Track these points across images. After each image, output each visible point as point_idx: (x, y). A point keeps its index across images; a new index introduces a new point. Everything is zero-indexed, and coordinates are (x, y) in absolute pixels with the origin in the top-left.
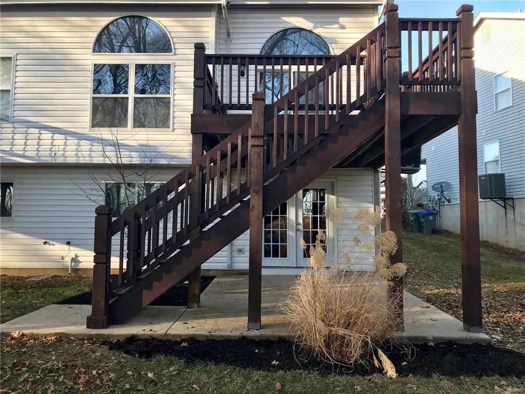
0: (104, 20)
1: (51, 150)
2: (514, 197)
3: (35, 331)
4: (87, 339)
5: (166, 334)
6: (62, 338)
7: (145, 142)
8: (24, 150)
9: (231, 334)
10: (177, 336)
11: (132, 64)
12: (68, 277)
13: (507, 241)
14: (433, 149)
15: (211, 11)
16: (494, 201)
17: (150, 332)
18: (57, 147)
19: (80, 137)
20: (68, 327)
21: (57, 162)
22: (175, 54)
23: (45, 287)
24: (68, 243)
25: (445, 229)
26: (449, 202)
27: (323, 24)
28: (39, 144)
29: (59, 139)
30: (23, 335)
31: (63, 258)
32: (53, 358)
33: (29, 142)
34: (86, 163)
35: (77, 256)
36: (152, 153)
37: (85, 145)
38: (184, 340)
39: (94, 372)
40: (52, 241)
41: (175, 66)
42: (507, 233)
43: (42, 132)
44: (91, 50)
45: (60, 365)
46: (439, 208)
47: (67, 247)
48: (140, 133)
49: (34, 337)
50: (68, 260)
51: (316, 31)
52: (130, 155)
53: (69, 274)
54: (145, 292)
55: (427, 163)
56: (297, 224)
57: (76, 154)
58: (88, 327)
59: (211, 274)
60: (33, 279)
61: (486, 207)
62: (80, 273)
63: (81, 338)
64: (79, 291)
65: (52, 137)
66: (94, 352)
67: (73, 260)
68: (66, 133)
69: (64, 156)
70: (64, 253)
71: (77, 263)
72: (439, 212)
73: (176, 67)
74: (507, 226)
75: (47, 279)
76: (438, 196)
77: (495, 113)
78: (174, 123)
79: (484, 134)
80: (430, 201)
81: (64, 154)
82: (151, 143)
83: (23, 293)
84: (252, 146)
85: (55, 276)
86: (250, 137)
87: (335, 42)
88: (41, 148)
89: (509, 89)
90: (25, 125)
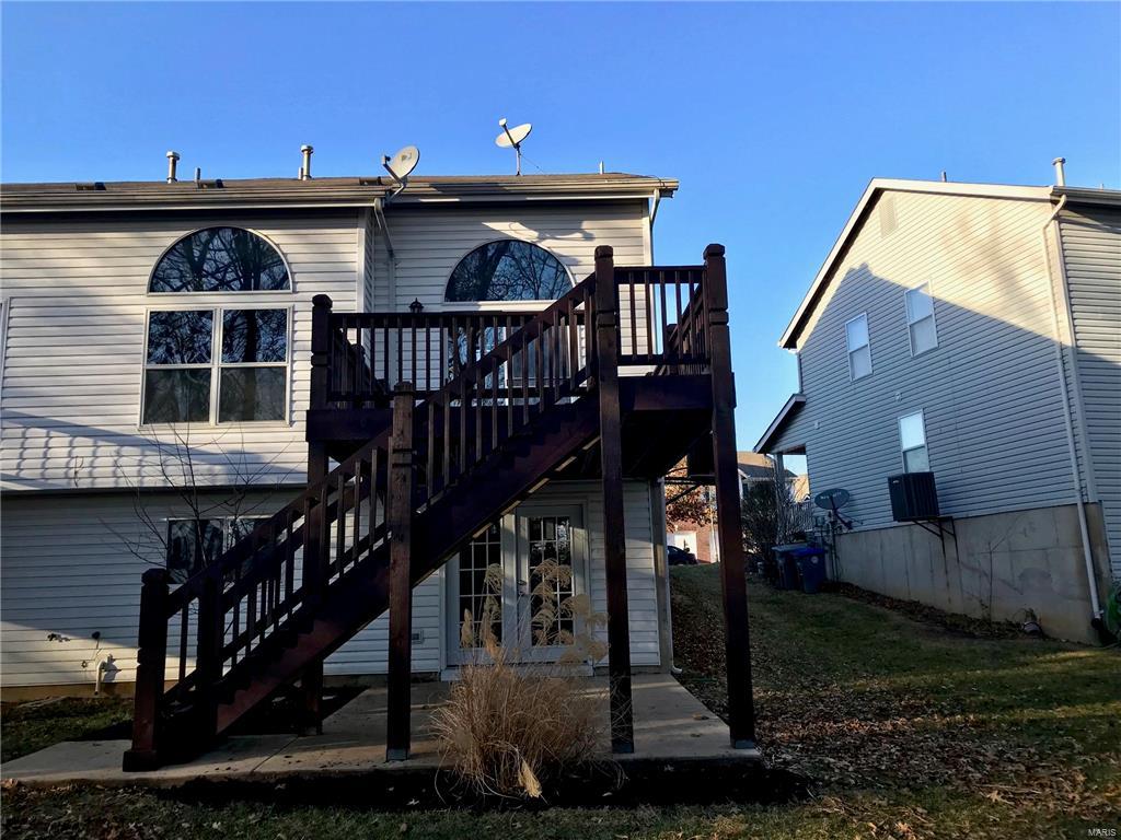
0: (169, 238)
1: (67, 467)
2: (955, 516)
3: (39, 778)
4: (124, 788)
5: (252, 774)
6: (83, 786)
7: (238, 447)
8: (19, 468)
9: (357, 768)
10: (270, 775)
11: (218, 311)
12: (94, 699)
13: (950, 600)
14: (816, 426)
15: (357, 217)
16: (920, 524)
17: (227, 772)
18: (79, 460)
19: (121, 440)
20: (93, 772)
21: (80, 487)
22: (295, 292)
23: (50, 718)
24: (96, 636)
25: (846, 581)
26: (850, 528)
27: (554, 233)
28: (45, 456)
29: (84, 447)
30: (20, 784)
31: (84, 664)
32: (69, 812)
33: (27, 453)
34: (129, 488)
35: (111, 659)
36: (248, 466)
37: (131, 456)
38: (280, 781)
39: (132, 826)
40: (65, 633)
41: (294, 312)
42: (948, 585)
43: (53, 434)
44: (145, 288)
45: (80, 819)
46: (834, 540)
47: (92, 643)
48: (231, 430)
49: (36, 786)
50: (94, 667)
51: (544, 245)
52: (209, 470)
53: (96, 693)
54: (221, 708)
55: (808, 453)
56: (520, 583)
57: (114, 472)
58: (124, 770)
59: (361, 682)
60: (28, 705)
61: (911, 535)
62: (117, 691)
63: (112, 786)
64: (113, 720)
65: (71, 442)
66: (133, 803)
67: (104, 667)
68: (97, 435)
69: (91, 476)
70: (88, 655)
71: (112, 673)
72: (833, 547)
73: (296, 315)
74: (947, 572)
75: (54, 704)
76: (830, 516)
77: (913, 359)
78: (292, 412)
79: (898, 398)
80: (816, 526)
81: (90, 473)
82: (248, 448)
83: (12, 727)
84: (395, 465)
85: (69, 698)
86: (390, 450)
87: (576, 264)
88: (49, 463)
89: (931, 316)
90: (20, 423)
